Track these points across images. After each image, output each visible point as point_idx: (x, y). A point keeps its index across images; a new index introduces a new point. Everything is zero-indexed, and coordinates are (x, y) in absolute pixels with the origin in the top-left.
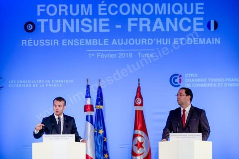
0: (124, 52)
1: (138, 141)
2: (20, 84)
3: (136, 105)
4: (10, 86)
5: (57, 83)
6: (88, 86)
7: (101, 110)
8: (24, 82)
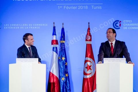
0: (82, 5)
1: (88, 65)
2: (12, 26)
3: (86, 40)
4: (5, 28)
5: (36, 26)
6: (54, 28)
7: (64, 43)
8: (14, 25)
